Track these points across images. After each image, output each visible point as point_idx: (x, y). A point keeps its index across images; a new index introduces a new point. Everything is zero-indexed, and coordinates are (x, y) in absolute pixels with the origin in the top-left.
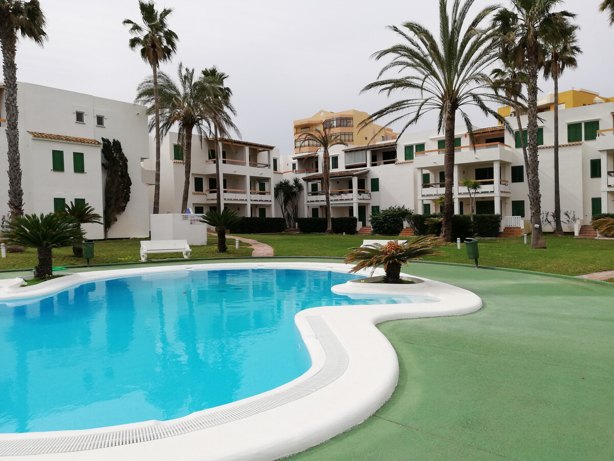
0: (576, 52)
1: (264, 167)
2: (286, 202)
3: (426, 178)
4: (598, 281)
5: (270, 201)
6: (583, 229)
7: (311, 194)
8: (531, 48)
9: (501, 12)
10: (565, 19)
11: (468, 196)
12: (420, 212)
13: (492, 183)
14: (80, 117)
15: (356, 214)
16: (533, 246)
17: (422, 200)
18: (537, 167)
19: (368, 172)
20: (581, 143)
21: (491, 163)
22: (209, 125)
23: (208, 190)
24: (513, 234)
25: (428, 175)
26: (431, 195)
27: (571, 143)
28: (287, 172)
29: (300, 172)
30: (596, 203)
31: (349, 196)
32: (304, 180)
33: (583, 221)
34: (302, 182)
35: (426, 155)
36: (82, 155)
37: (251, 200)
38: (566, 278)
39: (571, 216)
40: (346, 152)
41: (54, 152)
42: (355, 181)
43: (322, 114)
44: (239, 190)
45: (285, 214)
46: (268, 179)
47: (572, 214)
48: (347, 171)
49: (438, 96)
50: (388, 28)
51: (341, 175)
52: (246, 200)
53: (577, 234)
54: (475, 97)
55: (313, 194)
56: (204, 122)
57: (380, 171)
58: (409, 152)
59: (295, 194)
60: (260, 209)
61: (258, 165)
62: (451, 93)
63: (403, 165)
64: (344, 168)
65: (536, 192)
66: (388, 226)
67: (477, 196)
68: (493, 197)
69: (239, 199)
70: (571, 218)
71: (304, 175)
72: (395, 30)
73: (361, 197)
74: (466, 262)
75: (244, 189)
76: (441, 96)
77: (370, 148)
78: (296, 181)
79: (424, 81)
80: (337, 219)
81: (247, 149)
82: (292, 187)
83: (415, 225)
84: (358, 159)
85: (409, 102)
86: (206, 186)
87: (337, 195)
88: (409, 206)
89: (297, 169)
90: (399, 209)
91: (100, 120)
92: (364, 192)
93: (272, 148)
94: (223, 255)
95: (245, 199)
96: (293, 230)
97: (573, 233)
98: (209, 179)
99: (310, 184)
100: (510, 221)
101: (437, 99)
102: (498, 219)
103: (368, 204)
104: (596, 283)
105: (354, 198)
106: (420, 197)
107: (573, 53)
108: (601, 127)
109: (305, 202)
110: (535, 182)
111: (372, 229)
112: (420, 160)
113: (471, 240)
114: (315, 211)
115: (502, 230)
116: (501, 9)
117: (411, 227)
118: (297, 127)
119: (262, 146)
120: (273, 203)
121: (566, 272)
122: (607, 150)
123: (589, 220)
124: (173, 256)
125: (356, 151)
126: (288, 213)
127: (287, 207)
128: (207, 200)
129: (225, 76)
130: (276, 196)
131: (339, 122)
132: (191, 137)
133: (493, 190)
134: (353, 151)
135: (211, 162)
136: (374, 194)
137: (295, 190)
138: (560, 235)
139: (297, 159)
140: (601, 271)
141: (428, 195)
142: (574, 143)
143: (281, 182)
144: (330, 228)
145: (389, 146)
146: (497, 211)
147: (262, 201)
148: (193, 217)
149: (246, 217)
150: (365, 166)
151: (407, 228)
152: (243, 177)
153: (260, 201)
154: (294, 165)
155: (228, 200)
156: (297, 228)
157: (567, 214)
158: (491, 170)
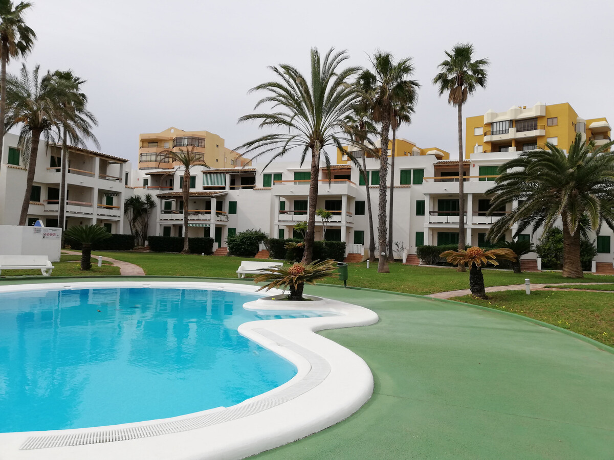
0: (411, 111)
1: (114, 181)
2: (134, 219)
3: (282, 204)
4: (443, 299)
5: (119, 217)
6: (409, 257)
7: (163, 212)
8: (386, 106)
9: (365, 72)
10: (413, 87)
11: (321, 224)
12: (276, 236)
13: (340, 214)
15: (212, 235)
16: (379, 270)
17: (279, 225)
18: (385, 205)
19: (226, 195)
20: (410, 186)
21: (340, 196)
22: (59, 130)
23: (46, 201)
24: (354, 259)
25: (284, 202)
26: (287, 221)
27: (402, 186)
28: (138, 187)
29: (153, 188)
30: (420, 236)
31: (207, 217)
32: (158, 197)
33: (409, 251)
34: (155, 199)
35: (284, 184)
37: (98, 215)
38: (418, 297)
39: (400, 246)
40: (205, 173)
42: (214, 203)
43: (172, 131)
44: (84, 203)
45: (134, 231)
46: (118, 194)
47: (401, 244)
48: (205, 192)
49: (307, 135)
50: (269, 68)
51: (199, 195)
52: (92, 214)
53: (404, 261)
54: (336, 139)
55: (166, 213)
56: (54, 128)
57: (238, 195)
58: (267, 180)
59: (145, 211)
60: (106, 225)
61: (107, 178)
62: (318, 134)
63: (261, 191)
64: (202, 188)
65: (384, 225)
66: (244, 248)
67: (329, 224)
68: (341, 226)
69: (84, 212)
70: (400, 247)
71: (158, 192)
72: (275, 71)
73: (219, 218)
74: (335, 283)
75: (91, 202)
76: (309, 135)
77: (230, 172)
78: (148, 197)
79: (292, 118)
80: (193, 239)
81: (97, 159)
82: (143, 203)
83: (272, 248)
84: (217, 181)
85: (280, 137)
86: (44, 195)
87: (194, 215)
88: (265, 230)
89: (149, 185)
90: (256, 232)
92: (221, 214)
93: (125, 161)
94: (87, 273)
95: (90, 213)
96: (142, 249)
97: (401, 260)
98: (49, 188)
99: (164, 201)
100: (352, 248)
101: (306, 137)
102: (343, 246)
103: (224, 226)
104: (441, 301)
105: (211, 219)
106: (276, 222)
107: (409, 112)
108: (426, 175)
109: (158, 220)
110: (383, 217)
111: (228, 251)
112: (277, 189)
113: (342, 264)
114: (167, 230)
115: (346, 256)
116: (365, 70)
117: (268, 250)
118: (143, 141)
119: (114, 158)
120: (122, 219)
121: (416, 292)
122: (430, 194)
123: (414, 250)
124: (29, 273)
125: (215, 173)
126: (136, 230)
127: (136, 224)
128: (45, 211)
129: (80, 80)
130: (126, 211)
131: (190, 141)
132: (39, 141)
133: (340, 220)
134: (212, 173)
135: (53, 170)
136: (231, 216)
137: (146, 206)
138: (392, 262)
139: (151, 175)
140: (441, 291)
141: (284, 221)
142: (405, 186)
143: (132, 198)
144: (186, 247)
145: (248, 172)
146: (343, 239)
147: (110, 216)
148: (45, 230)
150: (224, 188)
151: (263, 250)
152: (90, 189)
153: (108, 216)
154: (146, 181)
155: (72, 212)
156: (145, 246)
157: (397, 244)
158: (340, 202)
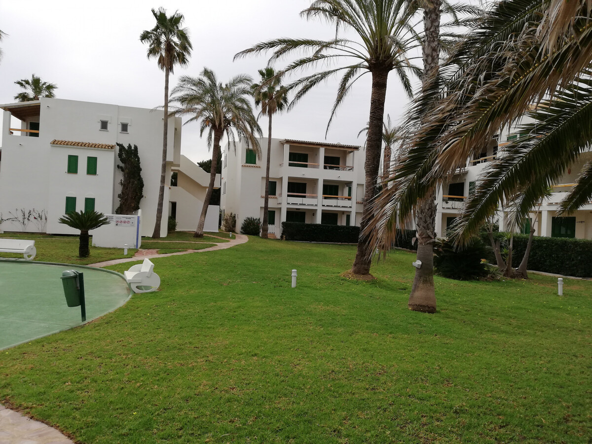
5: (351, 207)
14: (104, 125)
36: (95, 159)
37: (324, 206)
41: (70, 157)
52: (316, 205)
69: (307, 204)
75: (314, 194)
81: (322, 151)
86: (279, 189)
91: (125, 127)
93: (356, 148)
95: (314, 204)
120: (353, 209)
147: (339, 207)
149: (315, 223)
153: (335, 206)
155: (293, 204)
